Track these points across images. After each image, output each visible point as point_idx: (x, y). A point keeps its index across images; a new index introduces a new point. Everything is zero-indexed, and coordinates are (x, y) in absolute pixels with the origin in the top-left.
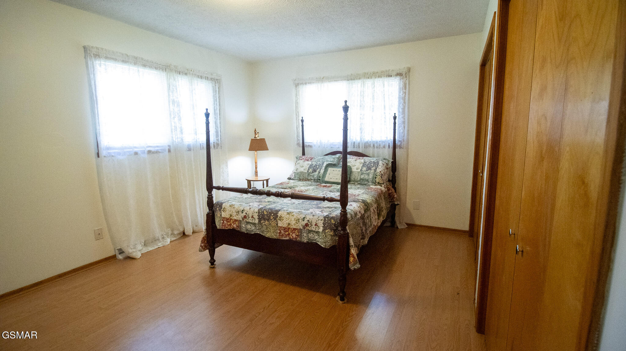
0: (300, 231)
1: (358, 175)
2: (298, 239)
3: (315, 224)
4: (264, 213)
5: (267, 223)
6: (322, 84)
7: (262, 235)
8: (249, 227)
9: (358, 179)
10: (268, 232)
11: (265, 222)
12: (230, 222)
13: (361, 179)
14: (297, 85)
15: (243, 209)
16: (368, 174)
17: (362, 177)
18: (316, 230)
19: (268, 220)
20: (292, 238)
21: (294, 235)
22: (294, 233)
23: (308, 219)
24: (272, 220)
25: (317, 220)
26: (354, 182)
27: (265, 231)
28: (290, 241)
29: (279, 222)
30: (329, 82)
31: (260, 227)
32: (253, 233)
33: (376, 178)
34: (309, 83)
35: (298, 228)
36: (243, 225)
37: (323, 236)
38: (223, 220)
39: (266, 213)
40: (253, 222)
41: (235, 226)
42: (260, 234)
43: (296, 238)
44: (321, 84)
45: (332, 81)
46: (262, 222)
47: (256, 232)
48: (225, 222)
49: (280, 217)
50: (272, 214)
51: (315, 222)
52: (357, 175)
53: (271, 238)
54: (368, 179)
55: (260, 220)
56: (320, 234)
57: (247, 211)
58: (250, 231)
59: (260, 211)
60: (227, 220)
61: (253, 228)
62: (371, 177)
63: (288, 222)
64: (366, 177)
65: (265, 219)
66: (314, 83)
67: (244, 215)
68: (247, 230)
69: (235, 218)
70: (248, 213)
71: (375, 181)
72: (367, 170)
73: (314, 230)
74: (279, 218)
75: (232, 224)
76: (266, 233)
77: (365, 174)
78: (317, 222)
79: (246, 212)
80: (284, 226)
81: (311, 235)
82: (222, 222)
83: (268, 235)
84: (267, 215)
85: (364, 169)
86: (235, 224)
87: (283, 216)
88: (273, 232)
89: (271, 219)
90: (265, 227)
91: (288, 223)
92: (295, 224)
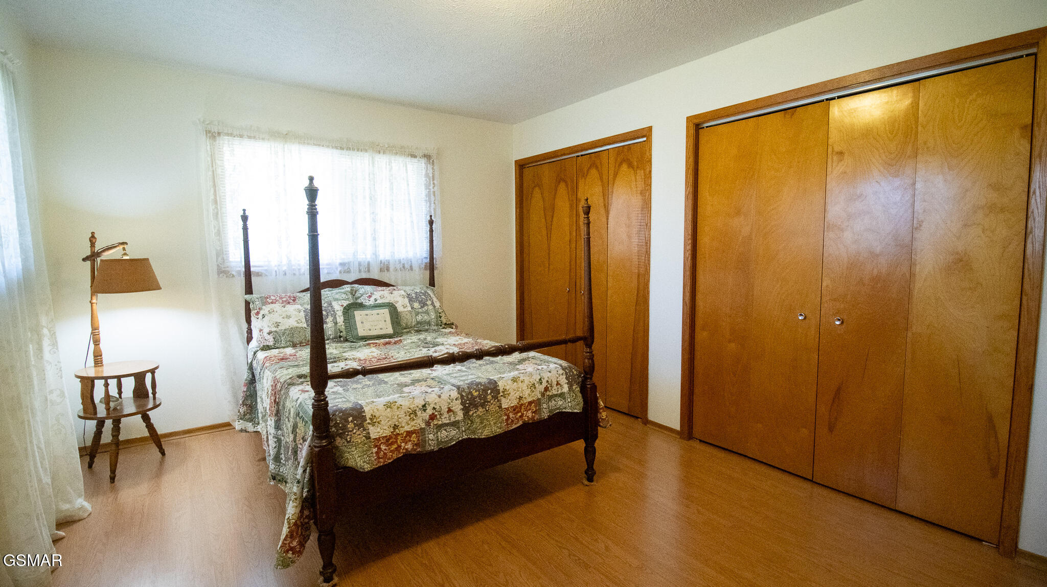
0: (538, 402)
1: (412, 317)
2: (535, 418)
3: (556, 383)
4: (472, 395)
5: (481, 412)
6: (286, 146)
7: (475, 438)
8: (443, 434)
9: (414, 324)
10: (485, 428)
11: (478, 410)
12: (397, 442)
13: (418, 323)
14: (213, 135)
15: (424, 403)
16: (427, 312)
17: (419, 318)
18: (559, 392)
19: (483, 405)
20: (526, 420)
21: (530, 414)
22: (530, 409)
23: (546, 379)
24: (489, 402)
25: (557, 375)
26: (408, 330)
27: (478, 428)
28: (525, 425)
29: (503, 400)
30: (299, 143)
31: (467, 424)
32: (454, 442)
33: (440, 317)
34: (249, 137)
35: (534, 399)
36: (431, 436)
37: (573, 396)
38: (376, 446)
39: (476, 394)
40: (453, 419)
41: (409, 446)
42: (469, 438)
43: (533, 417)
44: (284, 145)
45: (308, 144)
46: (471, 413)
47: (460, 439)
48: (383, 447)
49: (503, 392)
50: (489, 391)
51: (555, 380)
52: (409, 317)
53: (491, 435)
54: (430, 321)
55: (466, 410)
56: (567, 396)
57: (435, 403)
58: (447, 441)
59: (464, 394)
60: (388, 440)
61: (453, 433)
62: (433, 317)
63: (518, 395)
64: (426, 317)
65: (476, 407)
66: (263, 139)
67: (431, 413)
68: (439, 443)
69: (407, 428)
70: (437, 407)
71: (441, 323)
72: (422, 307)
73: (556, 393)
74: (502, 394)
75: (403, 444)
76: (480, 431)
77: (422, 313)
78: (558, 380)
79: (432, 406)
80: (512, 405)
81: (552, 403)
82: (375, 450)
83: (486, 433)
84: (479, 396)
85: (416, 305)
86: (410, 441)
87: (507, 388)
88: (495, 423)
89: (489, 400)
90: (478, 420)
91: (518, 397)
92: (530, 393)
